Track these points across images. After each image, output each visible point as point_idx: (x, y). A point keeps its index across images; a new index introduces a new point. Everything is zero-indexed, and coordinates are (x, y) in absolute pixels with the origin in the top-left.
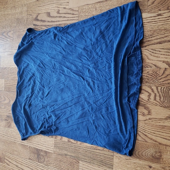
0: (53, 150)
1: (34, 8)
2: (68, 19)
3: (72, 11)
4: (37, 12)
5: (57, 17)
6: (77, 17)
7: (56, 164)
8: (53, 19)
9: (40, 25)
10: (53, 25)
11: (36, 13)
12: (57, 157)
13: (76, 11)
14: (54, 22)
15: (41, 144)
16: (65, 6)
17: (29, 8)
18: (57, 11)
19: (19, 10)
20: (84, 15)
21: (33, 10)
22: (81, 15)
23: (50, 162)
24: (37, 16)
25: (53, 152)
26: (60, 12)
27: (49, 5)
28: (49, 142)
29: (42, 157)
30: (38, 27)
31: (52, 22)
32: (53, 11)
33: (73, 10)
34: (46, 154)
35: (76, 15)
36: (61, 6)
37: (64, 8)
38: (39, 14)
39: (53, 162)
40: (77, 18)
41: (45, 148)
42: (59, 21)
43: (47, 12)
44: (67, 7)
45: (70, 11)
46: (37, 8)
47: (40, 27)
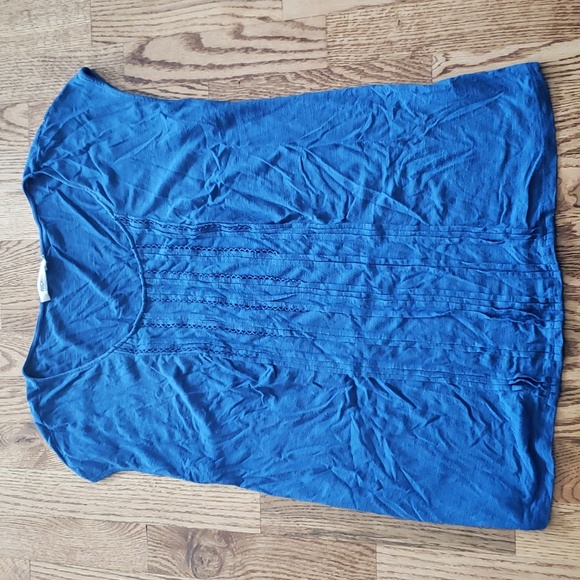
0: (258, 522)
1: (124, 18)
2: (284, 57)
3: (300, 30)
4: (139, 34)
5: (232, 49)
6: (321, 49)
7: (277, 570)
8: (218, 59)
9: (158, 79)
10: (217, 79)
11: (132, 34)
12: (276, 546)
13: (317, 29)
14: (221, 67)
15: (199, 510)
16: (265, 13)
17: (98, 18)
18: (230, 28)
19: (53, 23)
20: (352, 43)
21: (120, 24)
22: (336, 43)
23: (250, 568)
24: (142, 48)
25: (259, 531)
26: (246, 32)
27: (193, 9)
28: (238, 496)
29: (207, 556)
30: (150, 85)
31: (212, 67)
32: (211, 28)
33: (302, 26)
34: (227, 542)
35: (316, 41)
36: (247, 13)
37: (263, 19)
38: (149, 39)
39: (260, 565)
40: (324, 54)
41: (222, 520)
42: (243, 65)
43: (187, 33)
44: (276, 15)
45: (287, 31)
46: (139, 17)
47: (156, 85)
